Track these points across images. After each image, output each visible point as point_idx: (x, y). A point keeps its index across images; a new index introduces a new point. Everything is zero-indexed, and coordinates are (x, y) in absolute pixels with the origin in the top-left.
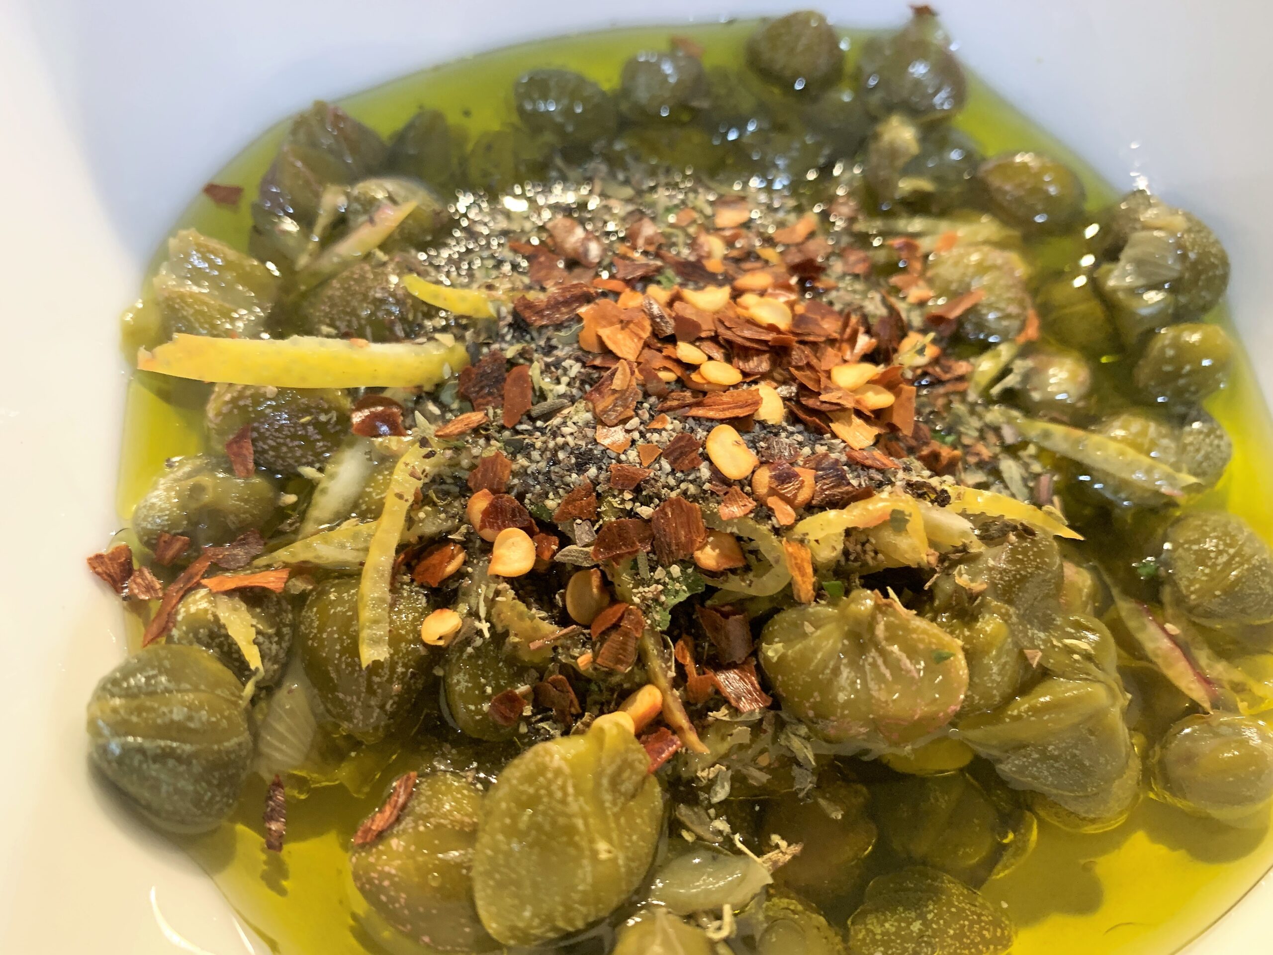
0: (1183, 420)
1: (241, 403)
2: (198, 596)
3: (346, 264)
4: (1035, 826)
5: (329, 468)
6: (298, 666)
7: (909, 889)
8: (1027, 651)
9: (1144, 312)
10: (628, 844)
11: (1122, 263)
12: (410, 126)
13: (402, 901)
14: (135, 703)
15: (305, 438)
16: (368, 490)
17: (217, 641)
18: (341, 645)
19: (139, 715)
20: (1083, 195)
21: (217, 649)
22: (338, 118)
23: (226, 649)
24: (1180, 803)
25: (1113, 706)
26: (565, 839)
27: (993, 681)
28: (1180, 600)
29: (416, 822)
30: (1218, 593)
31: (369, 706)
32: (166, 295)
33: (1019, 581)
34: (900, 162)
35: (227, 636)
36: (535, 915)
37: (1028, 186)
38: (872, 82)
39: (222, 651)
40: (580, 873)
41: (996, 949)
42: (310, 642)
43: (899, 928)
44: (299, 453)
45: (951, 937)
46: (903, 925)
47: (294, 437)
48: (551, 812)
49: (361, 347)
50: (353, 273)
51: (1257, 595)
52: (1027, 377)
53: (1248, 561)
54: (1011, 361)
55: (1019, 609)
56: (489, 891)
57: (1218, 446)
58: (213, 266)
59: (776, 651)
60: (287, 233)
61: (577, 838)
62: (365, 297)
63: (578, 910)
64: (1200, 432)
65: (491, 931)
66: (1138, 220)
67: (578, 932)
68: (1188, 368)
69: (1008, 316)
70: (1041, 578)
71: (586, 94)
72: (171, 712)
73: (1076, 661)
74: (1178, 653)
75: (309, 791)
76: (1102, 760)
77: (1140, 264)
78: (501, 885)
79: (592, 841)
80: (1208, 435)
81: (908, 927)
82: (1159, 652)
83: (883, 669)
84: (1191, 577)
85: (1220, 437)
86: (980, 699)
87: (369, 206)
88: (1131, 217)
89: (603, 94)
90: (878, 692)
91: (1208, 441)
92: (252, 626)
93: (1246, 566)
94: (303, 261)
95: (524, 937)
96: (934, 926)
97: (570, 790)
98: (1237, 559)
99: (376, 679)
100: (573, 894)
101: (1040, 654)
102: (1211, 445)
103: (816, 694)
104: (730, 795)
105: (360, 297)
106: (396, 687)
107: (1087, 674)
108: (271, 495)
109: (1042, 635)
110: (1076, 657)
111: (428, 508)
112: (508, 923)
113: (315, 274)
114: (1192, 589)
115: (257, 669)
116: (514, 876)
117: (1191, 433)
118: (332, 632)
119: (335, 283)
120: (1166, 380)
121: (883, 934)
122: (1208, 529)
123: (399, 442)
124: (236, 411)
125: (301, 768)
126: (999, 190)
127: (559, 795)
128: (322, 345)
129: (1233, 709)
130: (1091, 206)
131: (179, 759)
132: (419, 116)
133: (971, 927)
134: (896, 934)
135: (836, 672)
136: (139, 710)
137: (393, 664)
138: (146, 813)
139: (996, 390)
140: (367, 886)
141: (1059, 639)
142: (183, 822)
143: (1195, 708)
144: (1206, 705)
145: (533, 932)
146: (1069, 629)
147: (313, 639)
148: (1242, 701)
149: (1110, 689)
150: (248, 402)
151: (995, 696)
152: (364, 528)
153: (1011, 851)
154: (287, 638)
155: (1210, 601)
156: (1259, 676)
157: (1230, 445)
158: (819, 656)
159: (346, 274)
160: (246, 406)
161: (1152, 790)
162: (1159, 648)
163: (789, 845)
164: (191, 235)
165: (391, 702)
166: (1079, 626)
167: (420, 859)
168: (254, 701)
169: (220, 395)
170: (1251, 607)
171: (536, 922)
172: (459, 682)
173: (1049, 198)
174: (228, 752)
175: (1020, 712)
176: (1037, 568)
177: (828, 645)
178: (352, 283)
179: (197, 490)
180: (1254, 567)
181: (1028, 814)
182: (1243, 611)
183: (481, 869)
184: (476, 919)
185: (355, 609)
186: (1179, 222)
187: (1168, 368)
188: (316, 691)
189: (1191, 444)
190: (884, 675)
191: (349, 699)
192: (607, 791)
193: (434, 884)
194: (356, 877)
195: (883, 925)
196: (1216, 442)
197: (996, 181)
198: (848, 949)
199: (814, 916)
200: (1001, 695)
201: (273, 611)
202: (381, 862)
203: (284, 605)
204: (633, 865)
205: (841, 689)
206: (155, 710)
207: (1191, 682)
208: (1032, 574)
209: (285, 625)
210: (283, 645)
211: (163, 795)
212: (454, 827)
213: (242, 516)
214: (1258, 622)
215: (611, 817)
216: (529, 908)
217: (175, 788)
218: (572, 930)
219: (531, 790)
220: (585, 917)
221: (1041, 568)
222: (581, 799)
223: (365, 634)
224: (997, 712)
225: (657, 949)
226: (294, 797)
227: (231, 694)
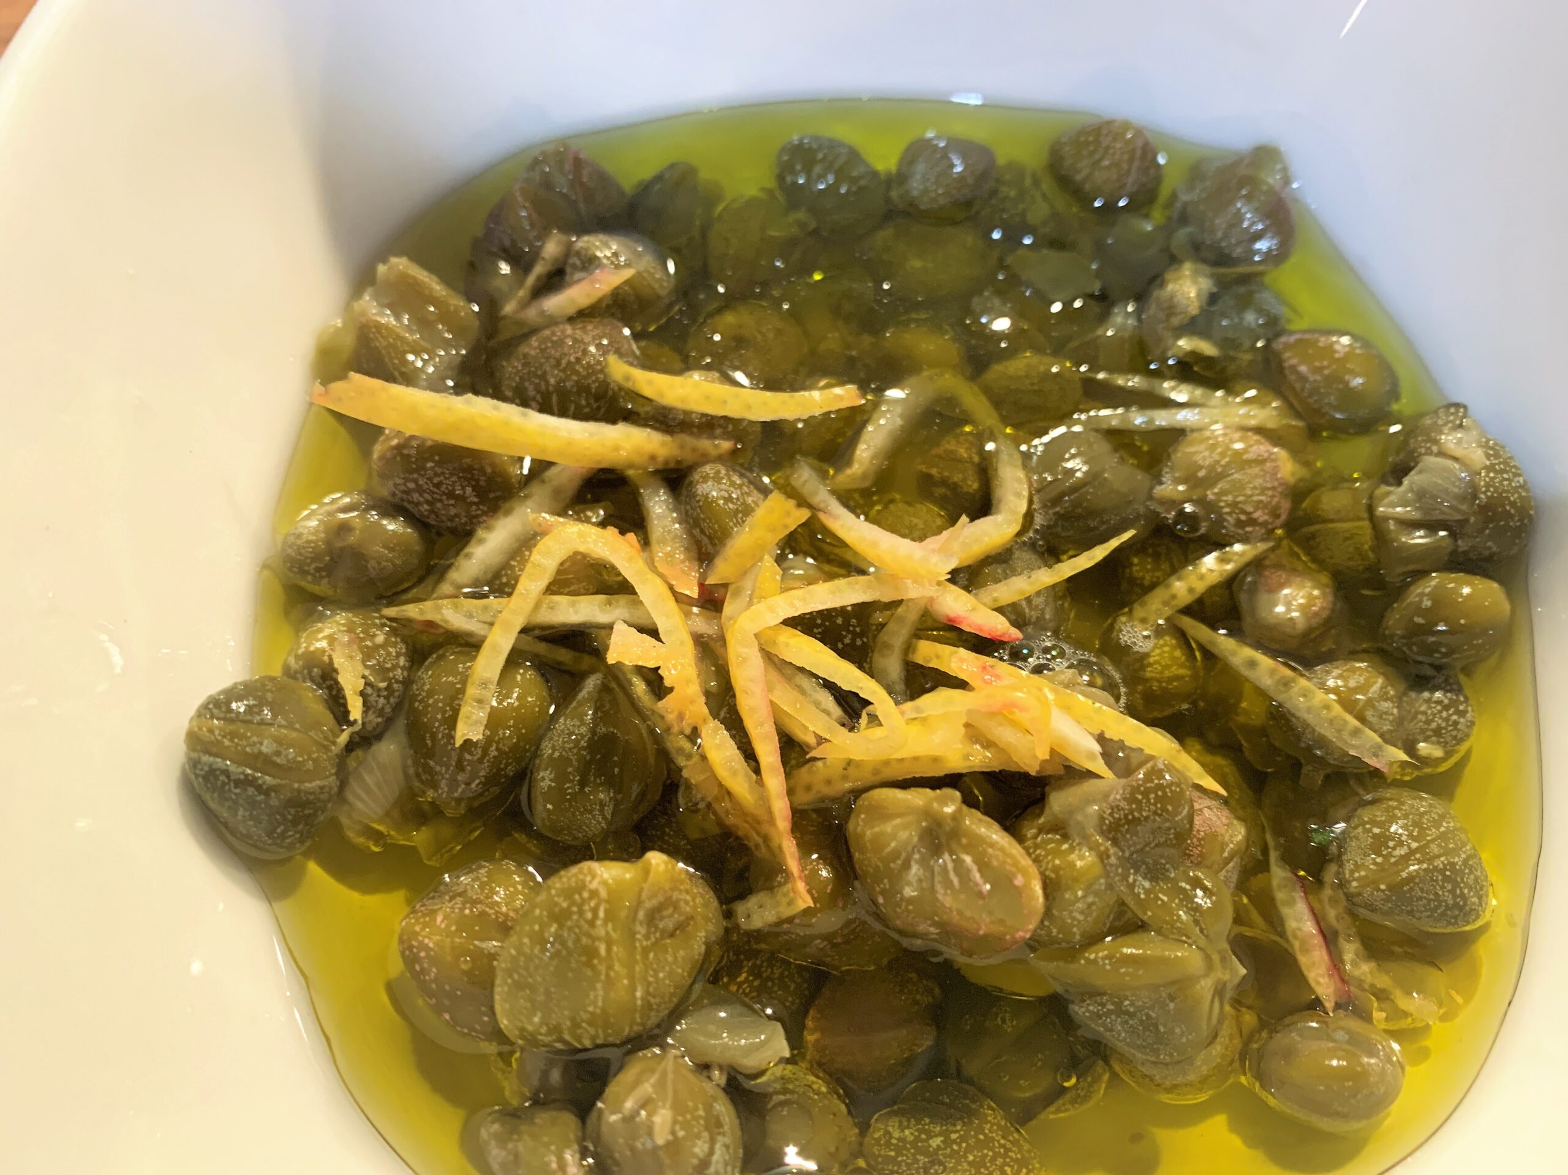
0: (1425, 685)
1: (406, 452)
2: (321, 635)
3: (552, 321)
4: (1105, 1080)
6: (401, 723)
7: (943, 1103)
10: (651, 979)
11: (1403, 488)
12: (659, 178)
13: (433, 974)
14: (232, 727)
16: (513, 563)
17: (328, 683)
18: (443, 715)
19: (231, 740)
20: (1394, 394)
21: (326, 691)
22: (579, 162)
23: (334, 692)
25: (1206, 975)
26: (584, 959)
27: (1074, 919)
28: (1341, 883)
29: (464, 903)
30: (1383, 887)
31: (456, 780)
33: (1128, 822)
34: (1176, 321)
35: (337, 682)
36: (543, 1022)
37: (1326, 372)
39: (330, 693)
40: (592, 995)
42: (417, 704)
43: (917, 1139)
45: (970, 1163)
46: (923, 1136)
48: (577, 930)
50: (553, 334)
51: (1429, 900)
53: (1430, 860)
55: (1123, 852)
56: (506, 989)
57: (1456, 723)
61: (596, 961)
62: (558, 362)
63: (586, 1029)
64: (1439, 703)
65: (502, 1026)
66: (1436, 442)
67: (585, 1050)
68: (1442, 626)
70: (1156, 825)
71: (855, 174)
72: (261, 744)
73: (1179, 920)
74: (1318, 940)
75: (385, 845)
76: (1177, 1030)
77: (1423, 498)
78: (518, 986)
80: (1446, 708)
81: (927, 1140)
82: (1299, 933)
83: (952, 876)
84: (1360, 862)
85: (1463, 713)
86: (1059, 933)
87: (589, 263)
88: (1432, 435)
89: (875, 174)
90: (946, 899)
91: (1444, 714)
92: (364, 677)
93: (1425, 866)
94: (509, 308)
95: (532, 1041)
96: (955, 1147)
97: (601, 914)
98: (1418, 856)
99: (468, 757)
100: (582, 1013)
101: (1138, 903)
102: (1447, 720)
103: (886, 881)
105: (553, 362)
106: (486, 768)
107: (1188, 937)
109: (1147, 884)
112: (519, 1024)
113: (520, 323)
114: (1356, 875)
115: (355, 721)
116: (530, 980)
117: (1428, 702)
118: (439, 700)
119: (534, 342)
120: (1416, 633)
121: (899, 1139)
124: (398, 459)
125: (380, 822)
126: (1293, 368)
127: (589, 915)
128: (496, 408)
129: (1363, 1016)
131: (259, 789)
133: (993, 1160)
134: (914, 1143)
135: (906, 866)
136: (233, 735)
137: (485, 747)
138: (224, 830)
140: (407, 953)
141: (1166, 893)
142: (254, 846)
143: (1315, 1005)
144: (1329, 1005)
145: (540, 1037)
146: (1183, 884)
147: (420, 702)
148: (1381, 1010)
149: (1208, 958)
150: (412, 452)
151: (1075, 934)
152: (494, 603)
153: (1068, 1096)
154: (396, 694)
155: (1372, 894)
157: (1471, 726)
158: (893, 845)
159: (547, 332)
160: (409, 456)
161: (1245, 1074)
162: (1300, 929)
164: (402, 263)
165: (477, 781)
166: (1197, 883)
167: (457, 940)
168: (350, 747)
169: (386, 440)
170: (1421, 912)
171: (544, 1030)
172: (543, 779)
173: (1349, 390)
174: (308, 793)
175: (1096, 957)
176: (1155, 813)
177: (903, 835)
178: (550, 345)
179: (344, 529)
180: (1436, 868)
181: (1100, 1062)
182: (1411, 913)
183: (504, 965)
185: (464, 682)
186: (1480, 455)
187: (1419, 620)
188: (411, 752)
189: (1424, 713)
190: (951, 882)
191: (438, 768)
192: (641, 923)
193: (464, 967)
194: (401, 941)
195: (902, 1131)
196: (1455, 717)
197: (1291, 359)
198: (861, 1144)
199: (836, 1101)
200: (1082, 935)
201: (388, 665)
202: (423, 933)
203: (402, 661)
204: (652, 1000)
205: (909, 884)
206: (247, 738)
207: (1322, 976)
208: (1147, 818)
209: (397, 682)
210: (392, 700)
211: (240, 818)
212: (497, 918)
213: (384, 563)
214: (1431, 930)
215: (639, 949)
216: (539, 1014)
217: (251, 815)
218: (579, 1046)
219: (565, 905)
220: (593, 1038)
221: (1160, 815)
222: (610, 925)
223: (465, 710)
224: (1072, 952)
225: (647, 1088)
226: (368, 847)
227: (326, 738)
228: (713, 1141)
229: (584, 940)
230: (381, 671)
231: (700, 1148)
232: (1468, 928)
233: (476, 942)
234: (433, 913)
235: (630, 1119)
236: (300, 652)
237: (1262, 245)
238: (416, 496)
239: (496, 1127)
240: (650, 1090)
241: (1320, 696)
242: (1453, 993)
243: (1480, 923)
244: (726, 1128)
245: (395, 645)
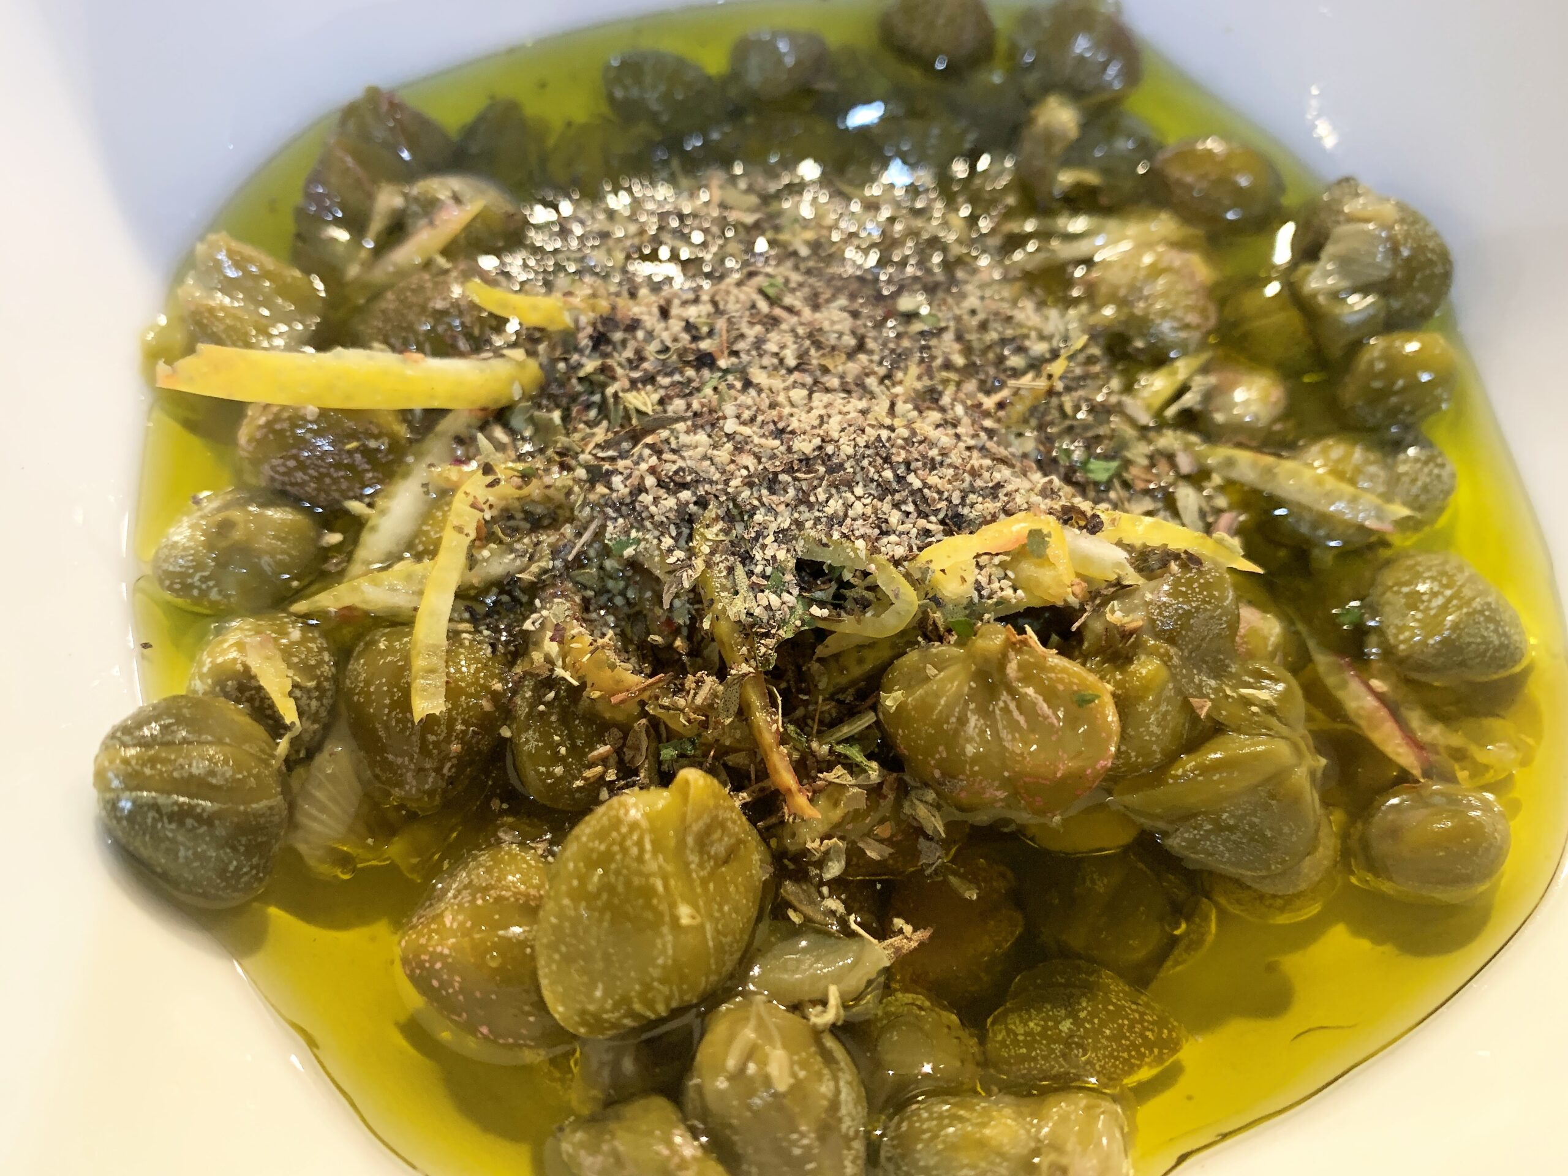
0: (1397, 446)
1: (278, 427)
2: (226, 645)
3: (402, 273)
4: (1213, 916)
5: (380, 503)
6: (342, 727)
7: (1061, 985)
8: (1192, 700)
9: (1350, 319)
10: (717, 914)
11: (1321, 263)
12: (481, 119)
13: (457, 985)
14: (149, 753)
15: (351, 467)
16: (425, 528)
17: (247, 694)
18: (391, 699)
19: (153, 767)
20: (1280, 188)
21: (248, 704)
22: (395, 106)
23: (257, 704)
24: (1387, 887)
25: (1299, 765)
26: (641, 902)
27: (1152, 734)
28: (1388, 652)
29: (473, 895)
30: (1431, 641)
31: (424, 770)
32: (192, 308)
33: (1181, 617)
34: (1057, 149)
35: (260, 688)
36: (607, 993)
37: (1213, 177)
38: (1029, 59)
39: (252, 706)
40: (659, 943)
41: (1161, 1053)
42: (356, 698)
43: (1045, 1028)
44: (344, 485)
45: (1108, 1038)
46: (1050, 1024)
47: (338, 466)
48: (625, 871)
49: (416, 361)
50: (410, 283)
51: (1478, 644)
52: (1208, 396)
53: (1468, 604)
54: (1190, 378)
55: (1181, 650)
56: (554, 967)
57: (1439, 477)
58: (247, 274)
59: (895, 699)
60: (334, 240)
61: (655, 901)
62: (423, 309)
63: (659, 991)
64: (1416, 460)
65: (557, 1016)
66: (1341, 212)
67: (661, 1021)
68: (1400, 383)
69: (1187, 327)
70: (1209, 614)
71: (686, 80)
72: (190, 765)
73: (1254, 714)
74: (1384, 713)
75: (354, 870)
76: (1286, 830)
77: (1345, 264)
78: (568, 960)
79: (673, 906)
80: (1426, 463)
81: (1056, 1026)
82: (1362, 712)
83: (1016, 714)
84: (1400, 624)
85: (1442, 466)
86: (1137, 757)
88: (1333, 209)
89: (709, 79)
90: (1012, 744)
91: (1426, 470)
92: (288, 677)
93: (1465, 610)
94: (353, 271)
95: (596, 1023)
96: (1087, 1025)
97: (648, 846)
98: (1455, 602)
99: (431, 738)
100: (651, 970)
101: (1209, 704)
102: (1430, 474)
103: (941, 748)
104: (845, 871)
105: (416, 309)
106: (455, 747)
107: (1269, 729)
108: (312, 534)
109: (1213, 683)
110: (1254, 709)
111: (493, 546)
112: (578, 1006)
113: (370, 284)
114: (1401, 637)
115: (293, 723)
116: (582, 947)
117: (1405, 462)
118: (381, 685)
119: (390, 295)
120: (1377, 397)
121: (1026, 1034)
122: (1420, 569)
123: (460, 471)
124: (271, 437)
125: (345, 842)
126: (1179, 183)
127: (635, 851)
128: (371, 358)
129: (1449, 778)
130: (1289, 200)
131: (199, 819)
132: (491, 107)
133: (1131, 1028)
134: (1043, 1034)
135: (963, 721)
136: (153, 761)
137: (451, 722)
138: (163, 884)
139: (1171, 411)
140: (418, 971)
141: (1234, 688)
142: (205, 895)
143: (1403, 779)
144: (1416, 772)
145: (605, 1016)
146: (1247, 678)
147: (359, 694)
148: (1463, 769)
149: (1295, 747)
150: (286, 425)
151: (1155, 752)
152: (419, 568)
153: (1183, 944)
154: (329, 694)
155: (1423, 652)
156: (1482, 740)
157: (1453, 476)
158: (942, 702)
159: (402, 284)
160: (282, 431)
161: (1353, 873)
162: (1362, 708)
163: (915, 930)
164: (221, 238)
165: (449, 765)
166: (1260, 675)
167: (477, 936)
168: (290, 763)
169: (253, 419)
170: (1472, 660)
171: (610, 1004)
172: (527, 741)
173: (1238, 190)
174: (256, 815)
175: (1185, 771)
176: (1204, 602)
177: (953, 687)
178: (409, 294)
179: (225, 527)
180: (1475, 611)
181: (1205, 900)
182: (1463, 664)
183: (545, 941)
184: (541, 1006)
185: (407, 658)
186: (1389, 211)
187: (1377, 384)
188: (362, 753)
189: (1406, 474)
190: (1018, 722)
191: (399, 761)
192: (692, 851)
193: (494, 964)
194: (405, 961)
195: (1026, 1024)
196: (1436, 471)
197: (1175, 172)
198: (984, 1053)
199: (944, 1013)
200: (1163, 752)
201: (313, 662)
202: (433, 942)
203: (326, 656)
204: (724, 940)
205: (969, 740)
206: (169, 761)
207: (1399, 745)
208: (1197, 608)
209: (327, 679)
210: (325, 701)
211: (181, 860)
212: (517, 900)
213: (279, 557)
214: (1484, 679)
215: (698, 882)
216: (600, 986)
217: (195, 853)
218: (653, 1016)
219: (603, 847)
220: (668, 1000)
221: (1209, 603)
222: (661, 857)
223: (418, 684)
224: (1159, 772)
225: (749, 1034)
226: (336, 877)
227: (262, 751)
228: (836, 1079)
229: (636, 881)
230: (306, 669)
231: (826, 1088)
232: (1517, 669)
233: (501, 933)
234: (441, 915)
235: (739, 1075)
236: (205, 670)
237: (1112, 71)
238: (299, 476)
239: (579, 1136)
240: (753, 1035)
241: (1307, 474)
242: (1523, 736)
243: (1524, 663)
244: (842, 1064)
245: (313, 640)
